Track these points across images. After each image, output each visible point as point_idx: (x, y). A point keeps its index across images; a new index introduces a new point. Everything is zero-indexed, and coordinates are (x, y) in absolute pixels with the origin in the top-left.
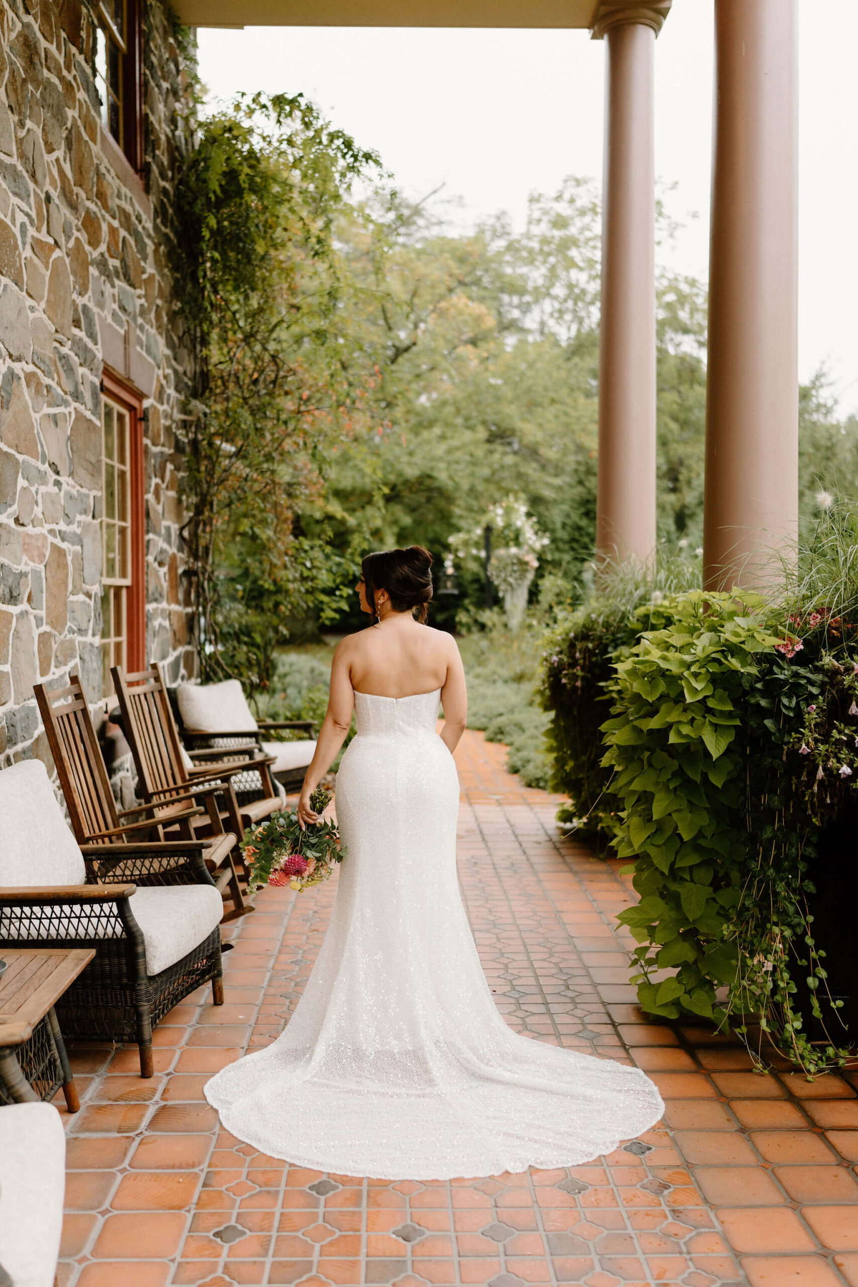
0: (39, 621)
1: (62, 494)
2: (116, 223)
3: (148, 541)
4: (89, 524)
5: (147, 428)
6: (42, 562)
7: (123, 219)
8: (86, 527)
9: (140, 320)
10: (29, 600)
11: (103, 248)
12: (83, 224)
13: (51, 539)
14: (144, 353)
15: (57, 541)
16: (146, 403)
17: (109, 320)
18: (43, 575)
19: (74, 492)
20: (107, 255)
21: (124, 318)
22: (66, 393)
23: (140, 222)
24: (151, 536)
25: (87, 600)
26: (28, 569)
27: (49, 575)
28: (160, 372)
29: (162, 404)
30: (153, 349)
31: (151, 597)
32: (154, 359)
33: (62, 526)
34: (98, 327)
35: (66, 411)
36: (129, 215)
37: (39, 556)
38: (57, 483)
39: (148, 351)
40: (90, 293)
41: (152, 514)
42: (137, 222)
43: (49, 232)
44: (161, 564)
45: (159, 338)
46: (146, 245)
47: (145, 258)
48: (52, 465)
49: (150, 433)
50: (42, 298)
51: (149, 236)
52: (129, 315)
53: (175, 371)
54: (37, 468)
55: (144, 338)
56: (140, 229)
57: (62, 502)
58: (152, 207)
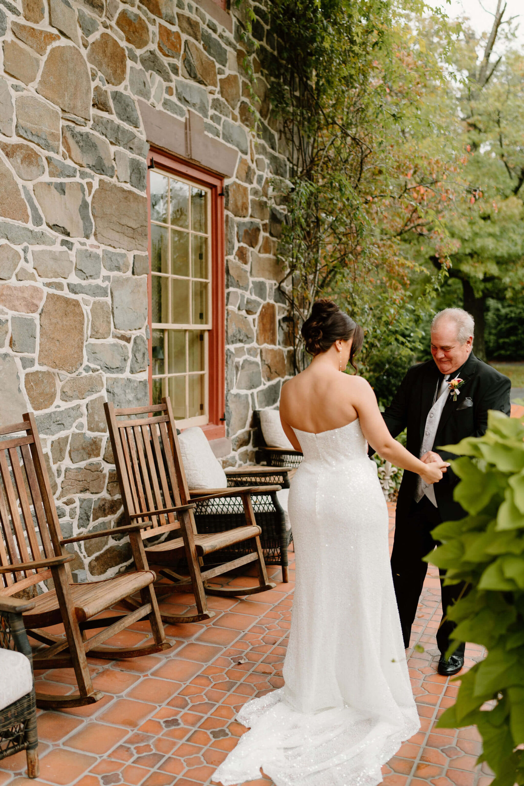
0: (27, 363)
1: (73, 253)
2: (175, 29)
3: (228, 294)
4: (127, 279)
5: (227, 201)
6: (33, 312)
7: (185, 25)
8: (118, 282)
9: (211, 112)
10: (12, 344)
11: (153, 46)
12: (118, 23)
13: (47, 290)
14: (221, 140)
15: (66, 293)
16: (227, 182)
17: (159, 107)
18: (37, 322)
19: (100, 252)
20: (158, 53)
21: (185, 108)
22: (81, 166)
23: (215, 31)
24: (231, 289)
25: (123, 343)
26: (9, 317)
27: (46, 322)
28: (248, 157)
29: (251, 183)
30: (236, 136)
31: (230, 340)
32: (238, 146)
33: (74, 279)
34: (139, 112)
35: (84, 182)
36: (197, 23)
37: (27, 306)
38: (64, 243)
39: (227, 138)
40: (126, 82)
41: (231, 272)
42: (210, 31)
43: (51, 24)
44: (249, 312)
45: (247, 129)
46: (225, 51)
47: (223, 62)
48: (54, 227)
49: (230, 206)
50: (32, 80)
51: (230, 44)
52: (194, 105)
53: (274, 159)
54: (28, 229)
55: (220, 128)
56: (215, 36)
57: (73, 259)
58: (234, 20)
